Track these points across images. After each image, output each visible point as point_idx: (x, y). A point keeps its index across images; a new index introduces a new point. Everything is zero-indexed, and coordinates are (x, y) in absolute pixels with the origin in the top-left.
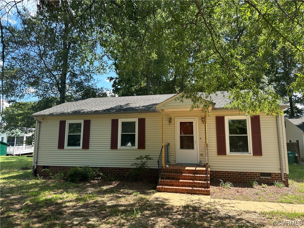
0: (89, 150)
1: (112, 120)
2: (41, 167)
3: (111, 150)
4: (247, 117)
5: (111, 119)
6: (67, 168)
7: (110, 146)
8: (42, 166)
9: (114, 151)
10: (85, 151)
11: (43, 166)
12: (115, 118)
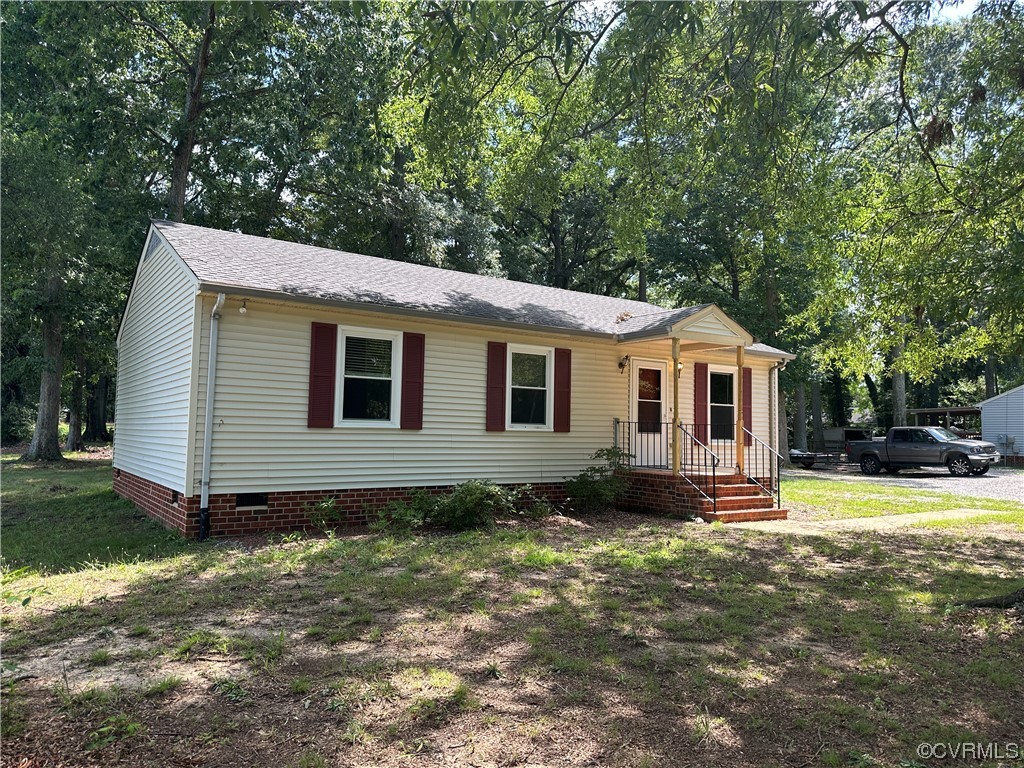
0: (422, 432)
1: (489, 342)
2: (228, 501)
3: (486, 433)
4: (733, 370)
5: (485, 341)
6: (345, 496)
7: (483, 421)
8: (232, 495)
9: (496, 438)
10: (410, 437)
11: (238, 495)
12: (498, 337)
